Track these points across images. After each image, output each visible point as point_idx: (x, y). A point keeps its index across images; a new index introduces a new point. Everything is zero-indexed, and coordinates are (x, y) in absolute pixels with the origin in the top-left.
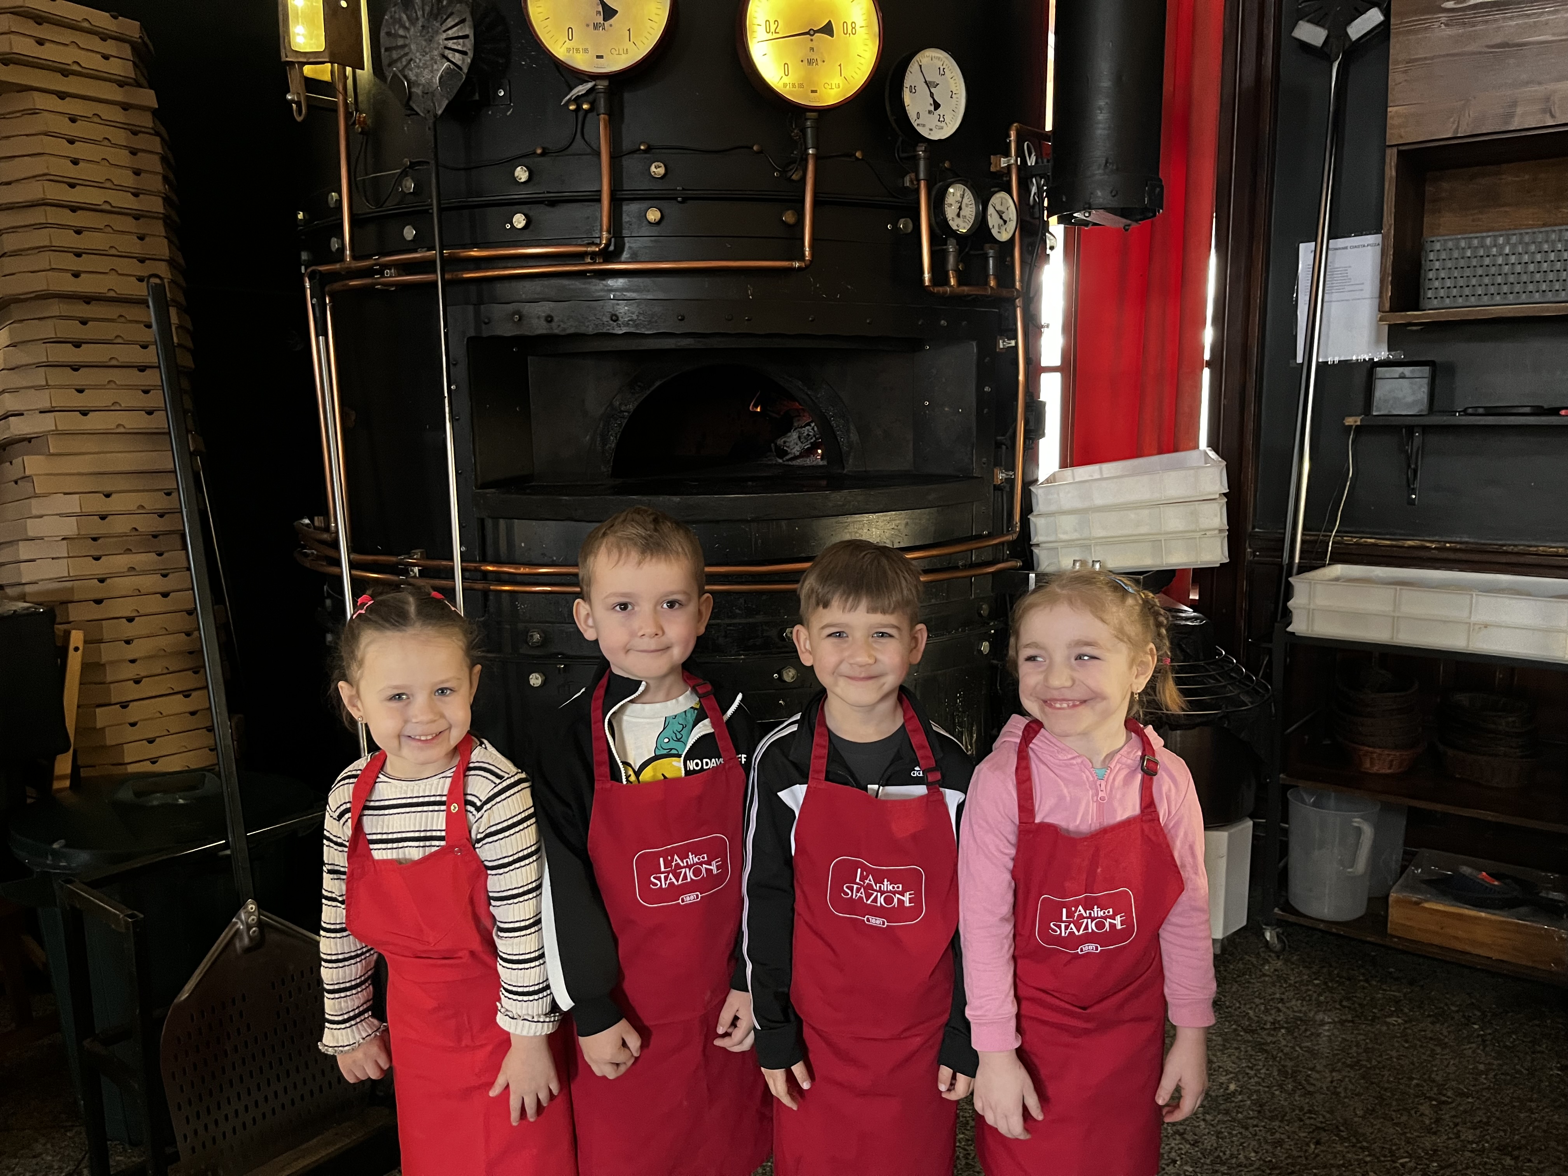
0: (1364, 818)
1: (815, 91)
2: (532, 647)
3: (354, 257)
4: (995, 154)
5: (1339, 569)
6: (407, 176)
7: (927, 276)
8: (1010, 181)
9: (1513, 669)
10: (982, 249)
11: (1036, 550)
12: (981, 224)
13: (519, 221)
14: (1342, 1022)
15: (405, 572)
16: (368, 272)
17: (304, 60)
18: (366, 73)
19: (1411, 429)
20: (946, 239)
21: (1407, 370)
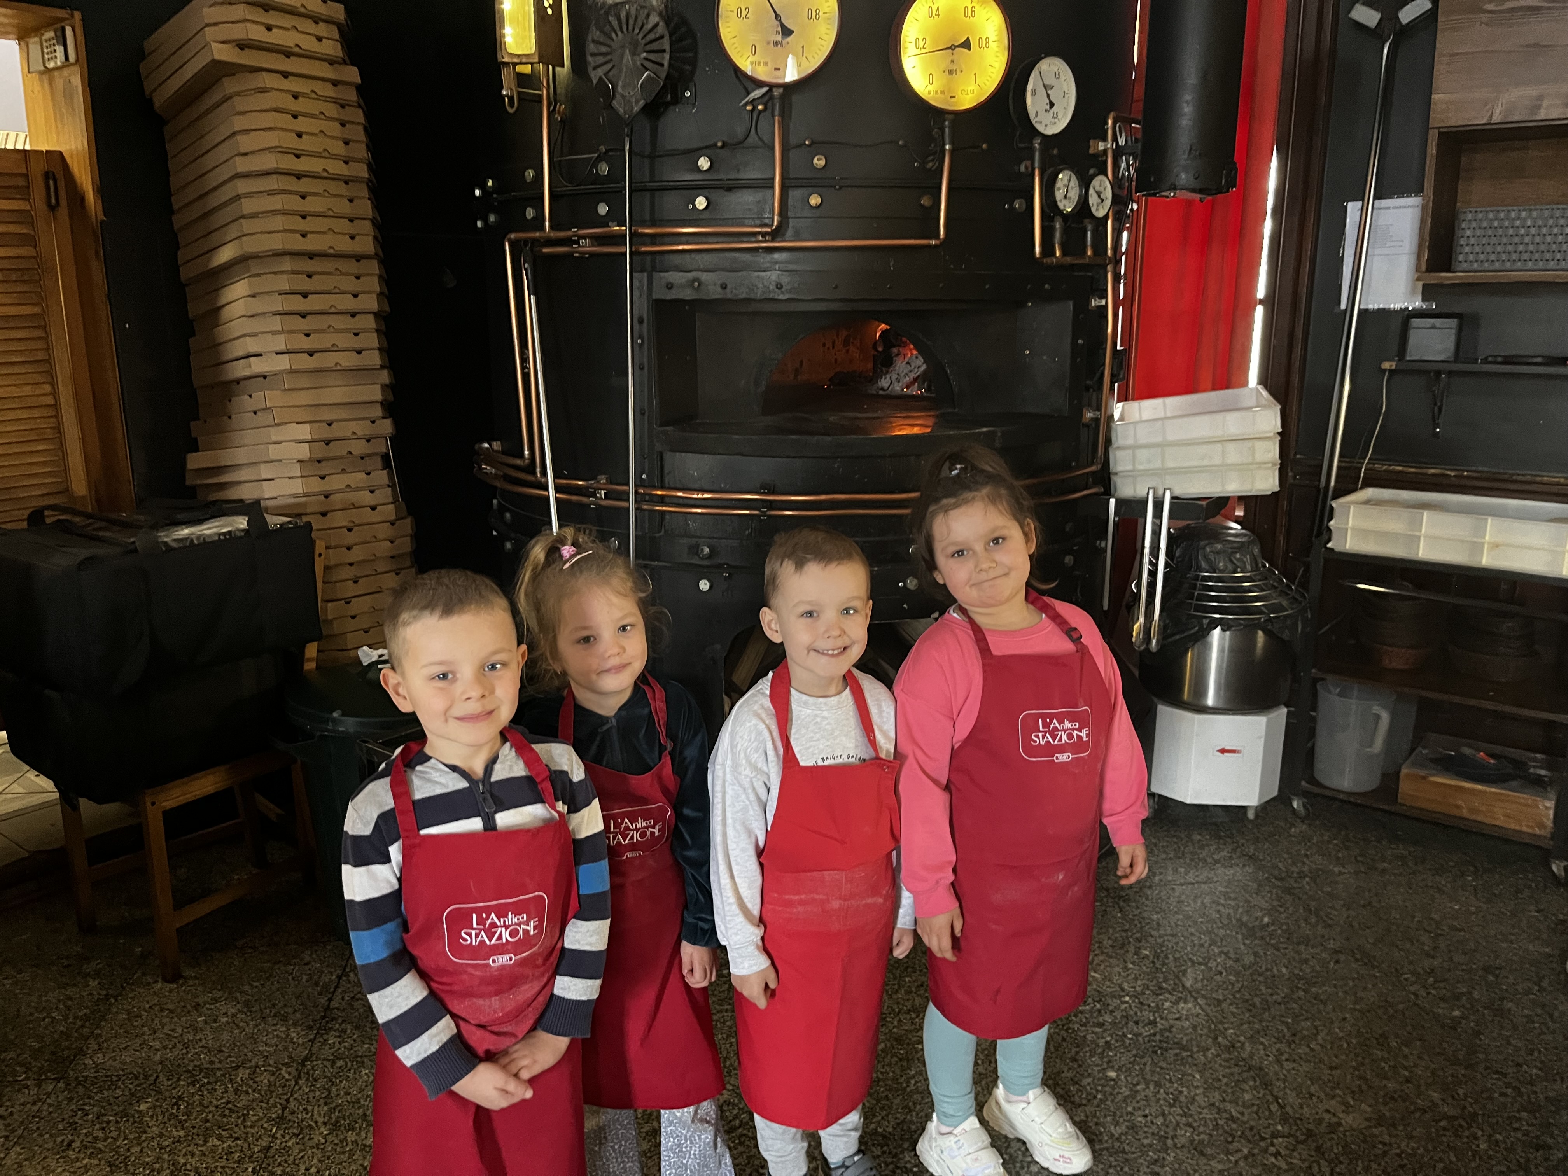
0: (1384, 707)
1: (954, 97)
2: (703, 559)
3: (551, 227)
4: (1094, 138)
5: (1370, 492)
6: (601, 161)
7: (1038, 249)
8: (1106, 162)
9: (1515, 583)
10: (1082, 223)
11: (1113, 478)
12: (1083, 205)
13: (701, 203)
14: (1356, 873)
15: (594, 495)
16: (568, 242)
17: (516, 60)
18: (564, 71)
19: (1438, 373)
20: (1053, 217)
21: (1438, 322)
